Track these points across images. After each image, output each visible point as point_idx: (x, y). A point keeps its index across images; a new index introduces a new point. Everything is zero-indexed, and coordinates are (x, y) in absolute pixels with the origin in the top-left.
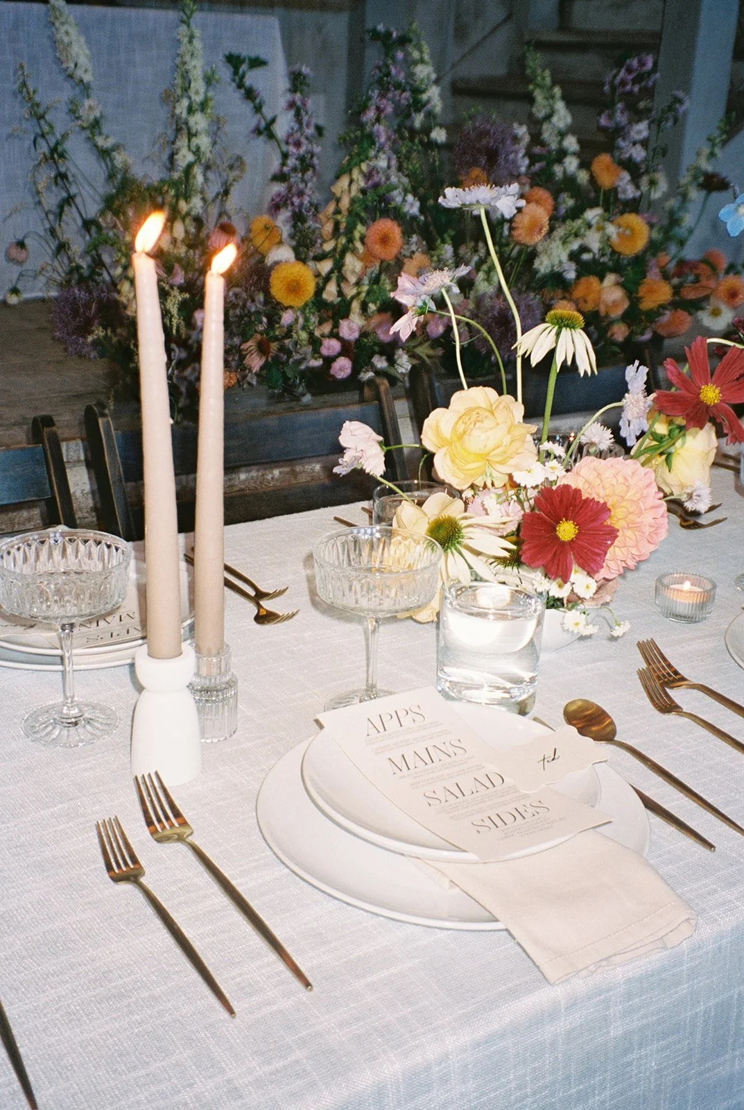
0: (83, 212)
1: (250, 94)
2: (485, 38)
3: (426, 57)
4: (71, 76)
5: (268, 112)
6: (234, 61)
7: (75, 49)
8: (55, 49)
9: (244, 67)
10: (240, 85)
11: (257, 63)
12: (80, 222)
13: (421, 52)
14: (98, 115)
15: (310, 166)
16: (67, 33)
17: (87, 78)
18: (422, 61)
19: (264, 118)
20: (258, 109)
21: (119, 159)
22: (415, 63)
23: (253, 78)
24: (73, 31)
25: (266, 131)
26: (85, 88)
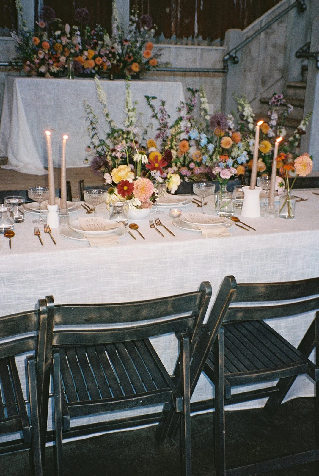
0: (99, 137)
1: (151, 106)
2: (274, 84)
3: (205, 96)
4: (101, 102)
5: (156, 111)
6: (148, 98)
7: (102, 96)
8: (97, 95)
9: (150, 99)
10: (149, 104)
11: (154, 98)
12: (98, 140)
13: (203, 94)
14: (107, 112)
15: (166, 126)
16: (100, 92)
17: (105, 103)
18: (203, 97)
19: (155, 113)
20: (154, 110)
21: (112, 124)
22: (201, 97)
23: (153, 102)
24: (102, 91)
25: (155, 116)
26: (105, 106)
